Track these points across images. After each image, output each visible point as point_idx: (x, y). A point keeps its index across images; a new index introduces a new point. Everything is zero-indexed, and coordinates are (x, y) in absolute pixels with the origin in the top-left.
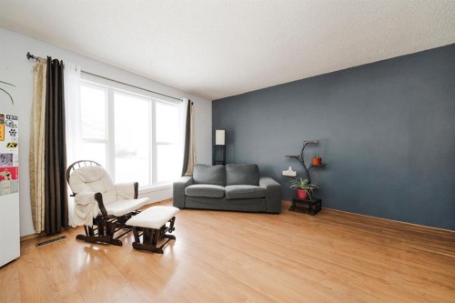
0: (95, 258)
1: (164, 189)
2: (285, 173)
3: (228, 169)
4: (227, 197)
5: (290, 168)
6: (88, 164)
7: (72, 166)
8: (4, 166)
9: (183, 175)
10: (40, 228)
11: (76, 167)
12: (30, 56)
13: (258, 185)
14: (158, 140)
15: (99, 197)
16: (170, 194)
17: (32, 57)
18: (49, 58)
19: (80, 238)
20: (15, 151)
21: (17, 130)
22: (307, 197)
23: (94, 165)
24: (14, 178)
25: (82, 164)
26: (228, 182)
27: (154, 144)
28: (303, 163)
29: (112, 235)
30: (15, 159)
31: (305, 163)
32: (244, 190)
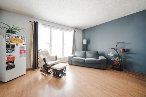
0: (44, 77)
1: (65, 58)
2: (109, 55)
3: (87, 52)
4: (86, 62)
5: (111, 53)
6: (44, 50)
7: (39, 50)
8: (22, 50)
9: (72, 54)
10: (31, 67)
11: (40, 50)
12: (30, 21)
13: (98, 59)
14: (64, 43)
15: (44, 59)
16: (67, 60)
17: (31, 22)
18: (35, 21)
19: (41, 71)
20: (25, 46)
21: (26, 41)
22: (118, 64)
23: (45, 50)
24: (25, 53)
25: (42, 50)
26: (87, 57)
27: (63, 44)
28: (116, 51)
29: (48, 71)
30: (25, 48)
31: (118, 51)
32: (91, 60)
